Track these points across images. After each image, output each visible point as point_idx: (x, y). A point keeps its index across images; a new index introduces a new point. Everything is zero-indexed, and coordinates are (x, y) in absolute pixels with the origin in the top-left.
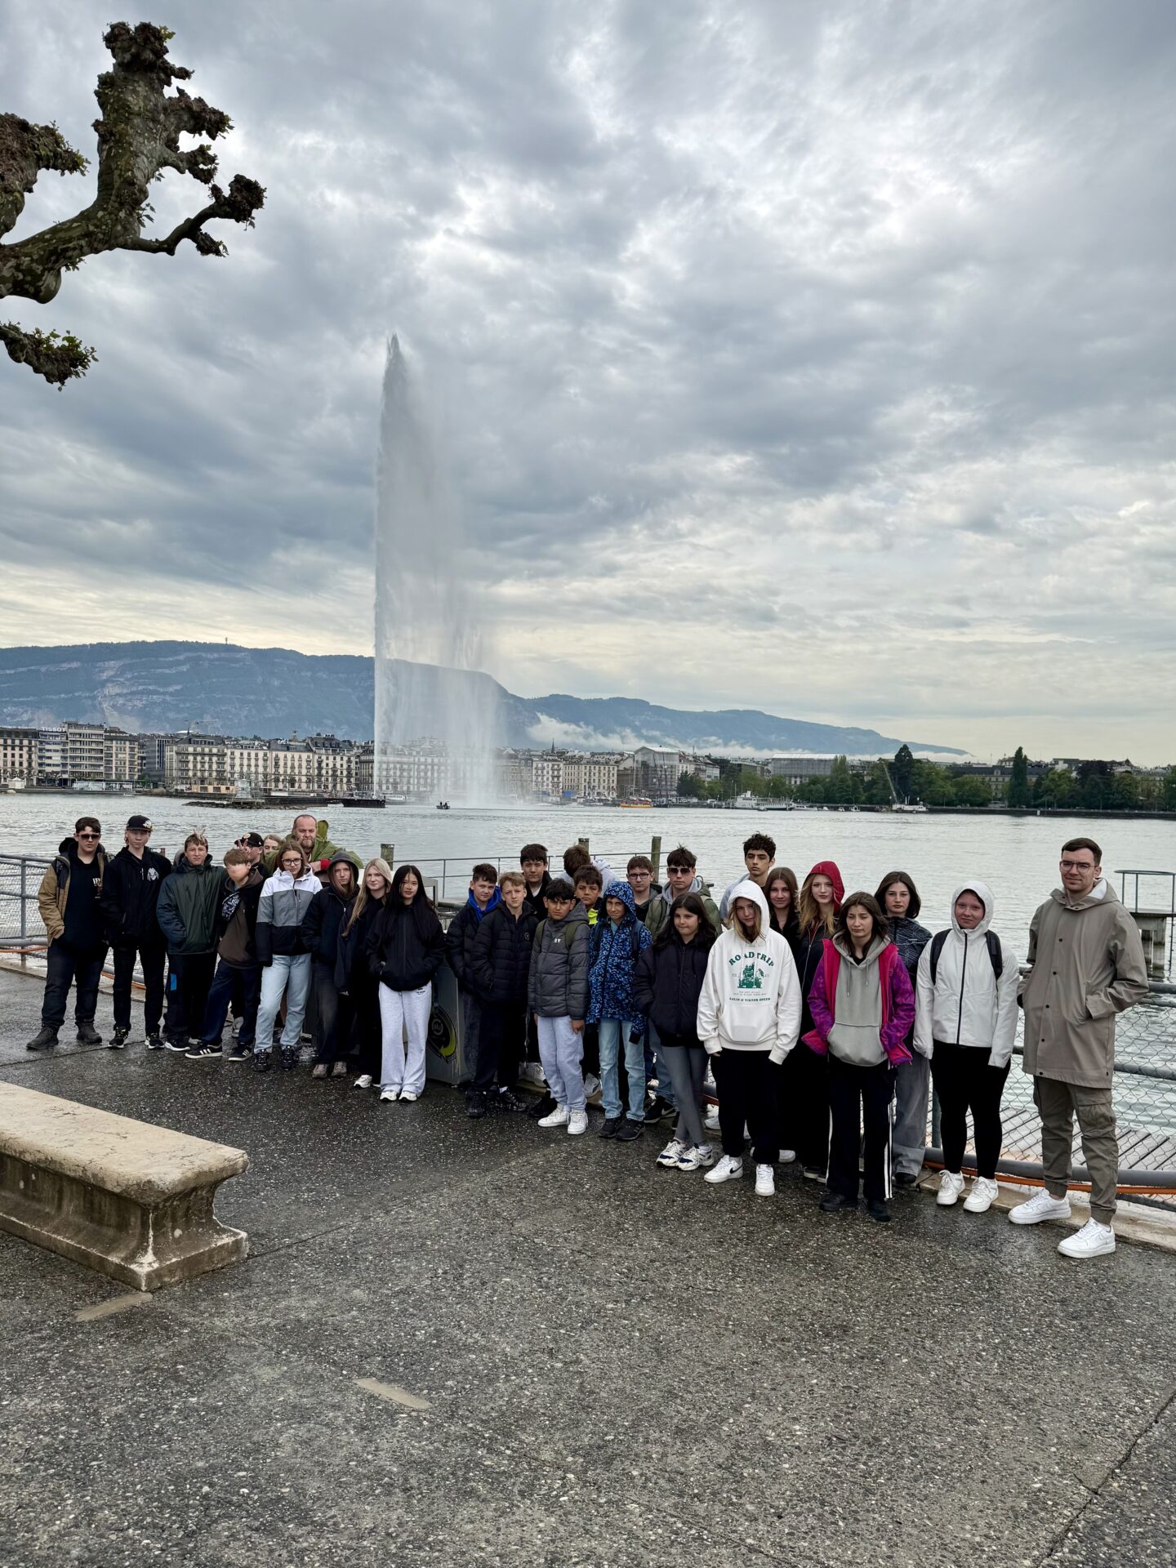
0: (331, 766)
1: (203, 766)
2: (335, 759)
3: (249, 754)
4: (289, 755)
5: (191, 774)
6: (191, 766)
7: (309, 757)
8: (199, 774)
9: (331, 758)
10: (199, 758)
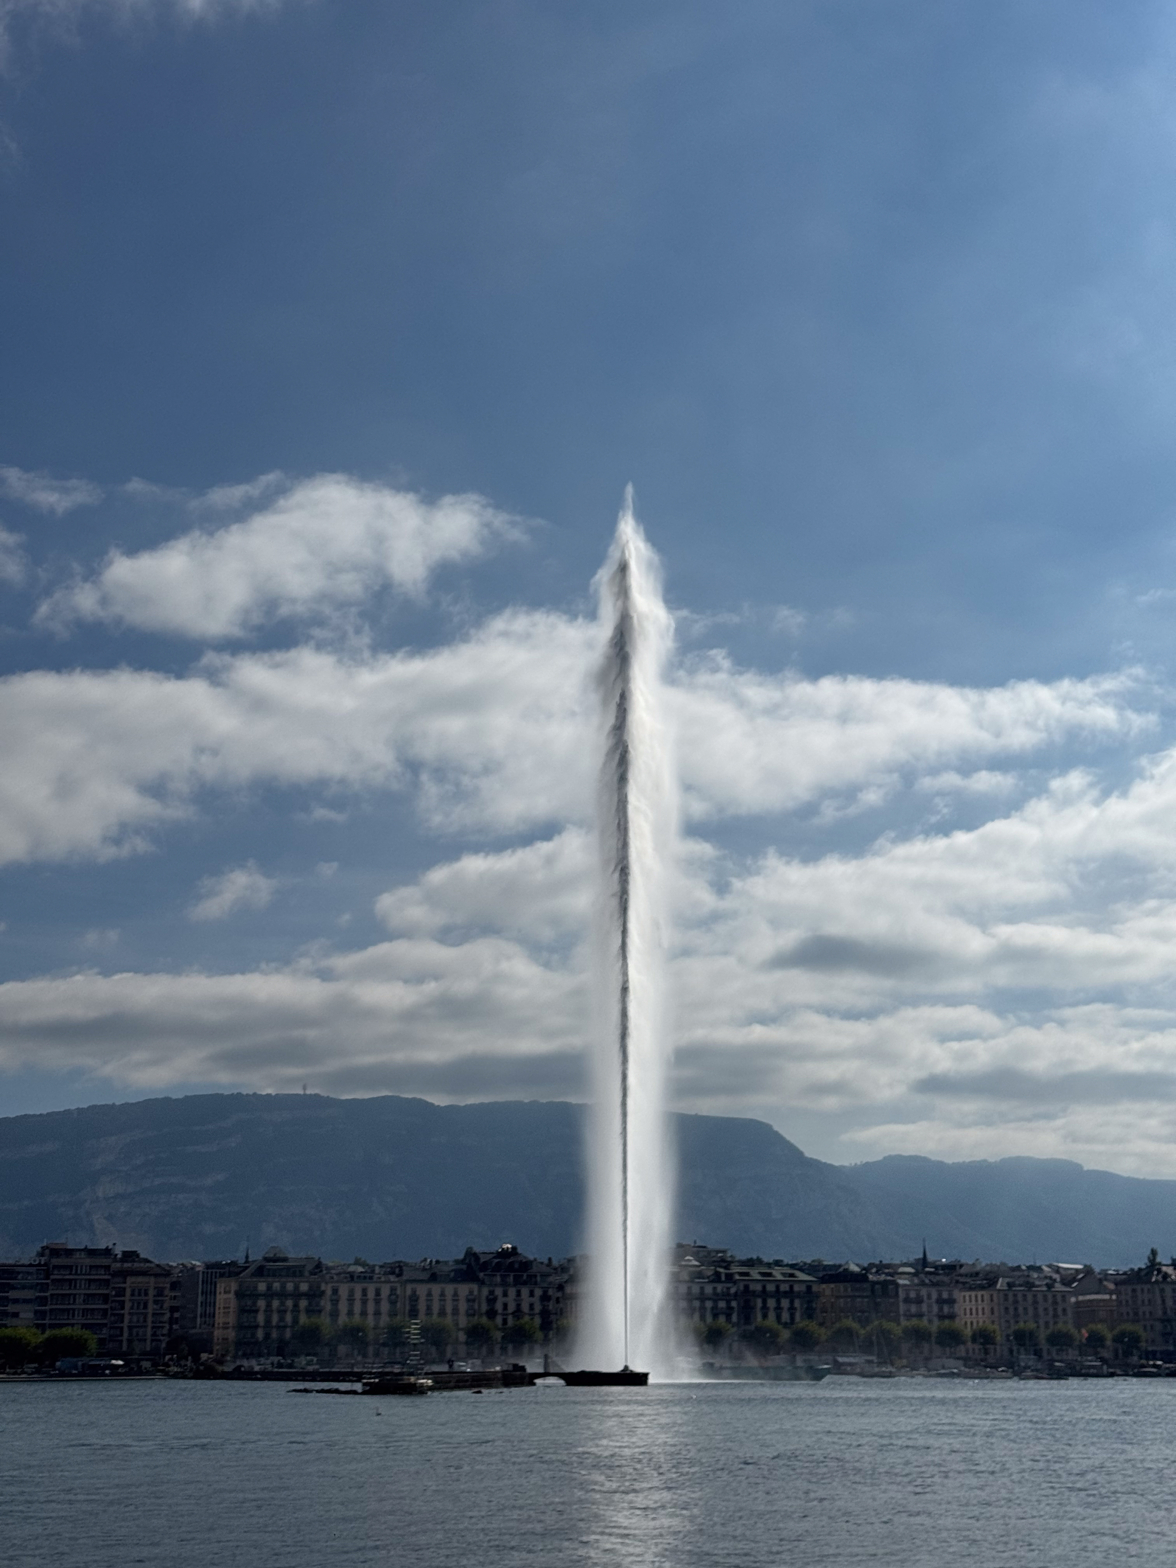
0: (511, 1308)
1: (282, 1319)
2: (519, 1293)
3: (364, 1292)
4: (436, 1289)
5: (260, 1334)
6: (261, 1318)
7: (471, 1293)
8: (274, 1335)
9: (512, 1292)
10: (276, 1303)
